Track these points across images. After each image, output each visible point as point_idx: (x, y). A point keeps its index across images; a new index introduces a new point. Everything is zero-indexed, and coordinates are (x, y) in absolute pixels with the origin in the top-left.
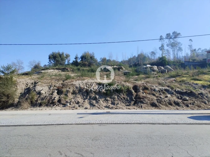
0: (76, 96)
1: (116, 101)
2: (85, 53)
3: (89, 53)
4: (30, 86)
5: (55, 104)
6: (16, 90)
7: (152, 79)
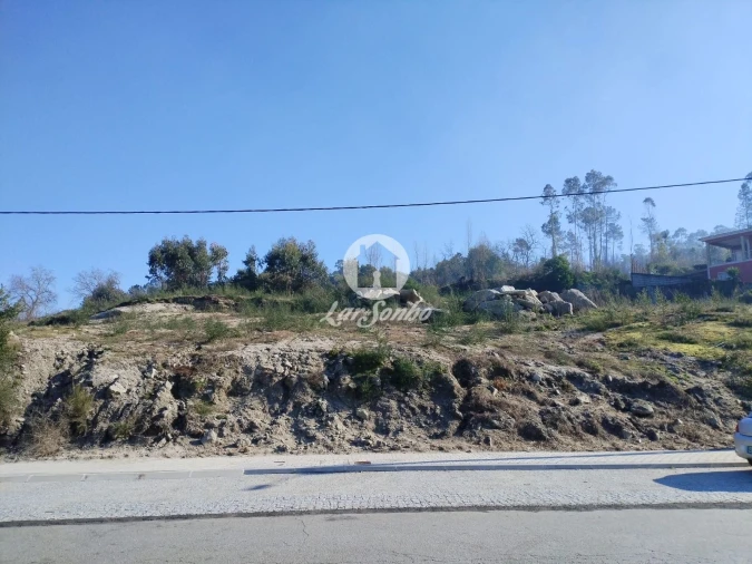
0: (243, 404)
1: (393, 421)
2: (283, 243)
3: (298, 242)
4: (71, 365)
5: (165, 436)
6: (15, 384)
7: (520, 337)
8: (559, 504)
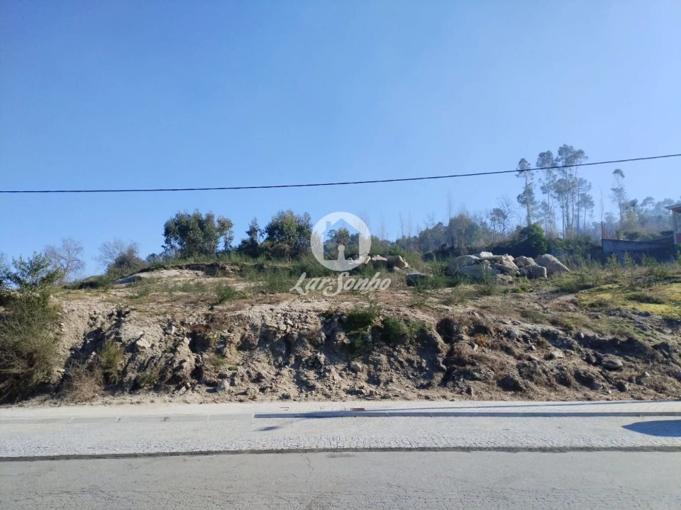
0: (251, 357)
1: (383, 373)
2: (282, 216)
3: (295, 214)
4: (103, 324)
5: (184, 384)
6: (56, 339)
7: (498, 299)
8: (536, 446)
